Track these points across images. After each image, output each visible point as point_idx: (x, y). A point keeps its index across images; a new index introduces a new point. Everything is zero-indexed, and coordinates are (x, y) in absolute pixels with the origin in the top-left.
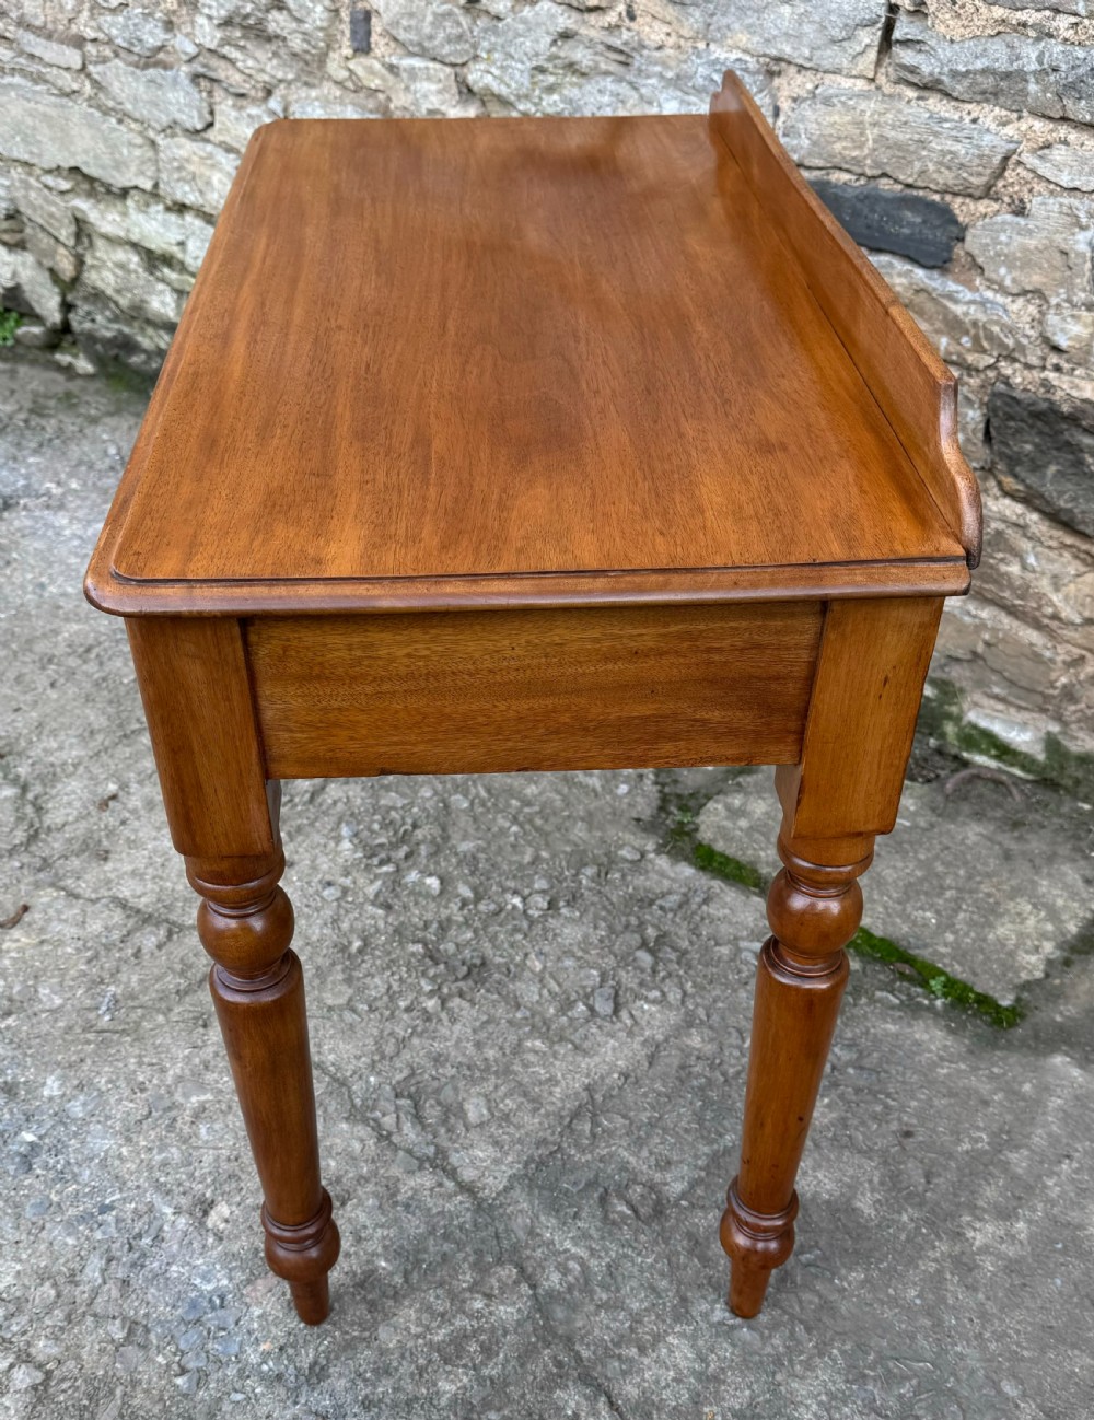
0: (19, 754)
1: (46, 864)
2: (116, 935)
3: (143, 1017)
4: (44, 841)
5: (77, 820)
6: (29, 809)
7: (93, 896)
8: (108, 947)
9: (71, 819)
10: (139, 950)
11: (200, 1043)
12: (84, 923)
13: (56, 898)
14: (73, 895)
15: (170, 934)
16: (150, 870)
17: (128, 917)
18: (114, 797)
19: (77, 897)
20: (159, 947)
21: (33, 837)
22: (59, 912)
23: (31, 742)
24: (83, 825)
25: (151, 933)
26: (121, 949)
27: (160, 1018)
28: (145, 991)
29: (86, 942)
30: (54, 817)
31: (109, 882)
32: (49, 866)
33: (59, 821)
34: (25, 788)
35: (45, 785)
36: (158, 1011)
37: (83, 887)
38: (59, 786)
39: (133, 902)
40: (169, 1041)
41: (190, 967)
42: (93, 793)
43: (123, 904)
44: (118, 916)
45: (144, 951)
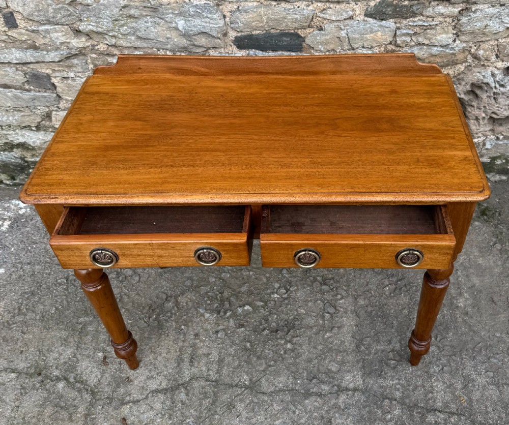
0: (45, 368)
1: (111, 399)
2: (168, 403)
3: (210, 421)
4: (99, 391)
5: (102, 376)
6: (78, 385)
7: (144, 396)
8: (171, 408)
9: (99, 377)
10: (182, 401)
11: (238, 414)
12: (152, 408)
13: (131, 408)
14: (136, 402)
15: (186, 388)
16: (153, 373)
17: (165, 394)
18: (105, 358)
19: (138, 401)
20: (187, 395)
21: (93, 393)
22: (139, 411)
23: (44, 361)
24: (107, 376)
25: (179, 393)
26: (176, 406)
27: (216, 416)
28: (201, 412)
29: (161, 413)
30: (93, 380)
31: (143, 388)
32: (112, 399)
33: (96, 380)
34: (66, 379)
35: (72, 372)
36: (213, 415)
37: (136, 396)
38: (79, 369)
39: (160, 388)
40: (228, 421)
41: (206, 393)
42: (96, 361)
43: (157, 391)
44: (161, 397)
45: (184, 400)
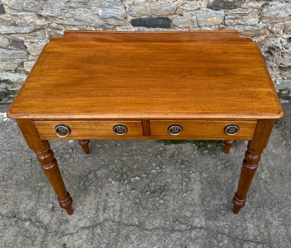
0: (18, 213)
1: (56, 232)
2: (91, 235)
3: (115, 246)
4: (49, 228)
6: (37, 224)
7: (76, 231)
8: (92, 238)
9: (50, 219)
10: (98, 234)
11: (132, 242)
12: (81, 238)
13: (68, 237)
14: (71, 234)
15: (101, 226)
16: (81, 217)
17: (89, 229)
18: (53, 207)
19: (73, 234)
20: (102, 230)
21: (46, 229)
22: (73, 240)
23: (18, 209)
24: (54, 218)
25: (97, 229)
26: (95, 237)
27: (119, 243)
28: (110, 241)
29: (86, 241)
30: (46, 221)
31: (76, 226)
32: (57, 232)
33: (48, 221)
34: (30, 220)
35: (34, 216)
36: (117, 242)
37: (71, 231)
38: (38, 214)
39: (86, 226)
41: (113, 229)
42: (48, 209)
43: (84, 228)
44: (86, 231)
45: (100, 233)
